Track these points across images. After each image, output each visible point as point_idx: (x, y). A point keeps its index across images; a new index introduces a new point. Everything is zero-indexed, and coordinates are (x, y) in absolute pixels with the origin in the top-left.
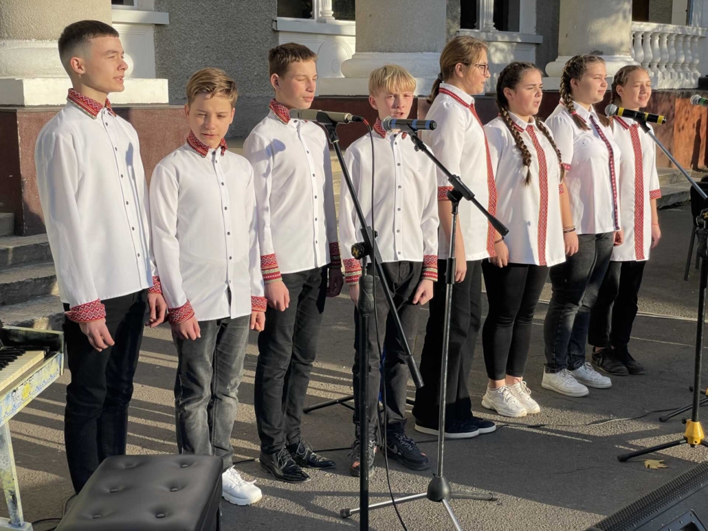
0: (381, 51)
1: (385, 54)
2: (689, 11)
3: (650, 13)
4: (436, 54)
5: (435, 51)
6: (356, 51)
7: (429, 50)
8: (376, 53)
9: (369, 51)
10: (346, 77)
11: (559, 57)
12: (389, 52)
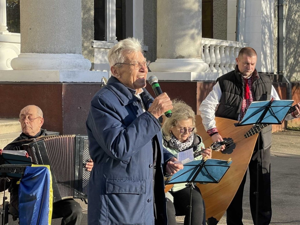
0: (37, 53)
1: (41, 54)
2: (237, 33)
3: (214, 34)
4: (75, 55)
5: (74, 53)
6: (21, 52)
7: (71, 52)
8: (35, 53)
9: (30, 52)
10: (14, 70)
11: (157, 59)
12: (43, 53)
